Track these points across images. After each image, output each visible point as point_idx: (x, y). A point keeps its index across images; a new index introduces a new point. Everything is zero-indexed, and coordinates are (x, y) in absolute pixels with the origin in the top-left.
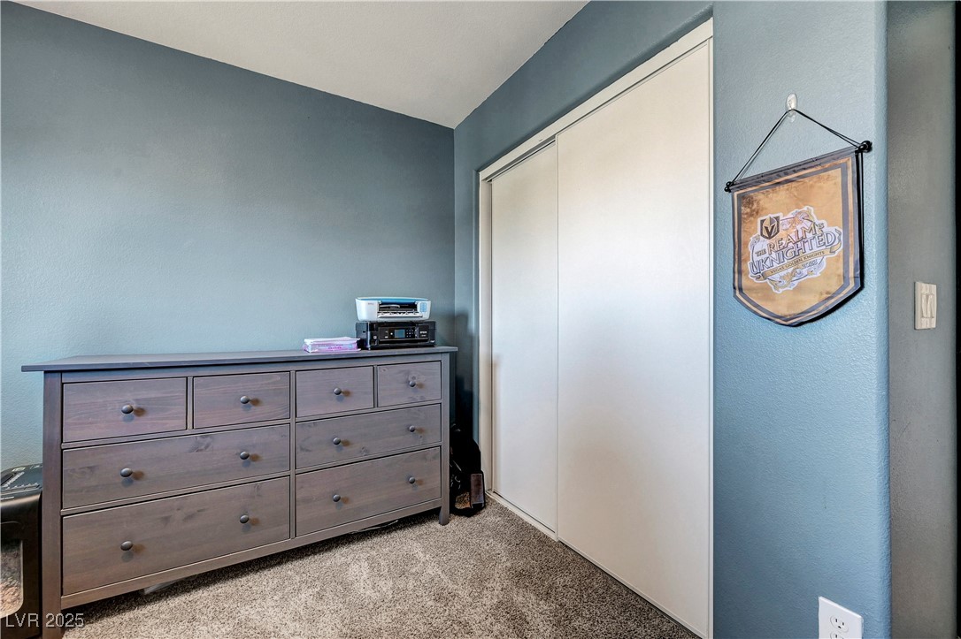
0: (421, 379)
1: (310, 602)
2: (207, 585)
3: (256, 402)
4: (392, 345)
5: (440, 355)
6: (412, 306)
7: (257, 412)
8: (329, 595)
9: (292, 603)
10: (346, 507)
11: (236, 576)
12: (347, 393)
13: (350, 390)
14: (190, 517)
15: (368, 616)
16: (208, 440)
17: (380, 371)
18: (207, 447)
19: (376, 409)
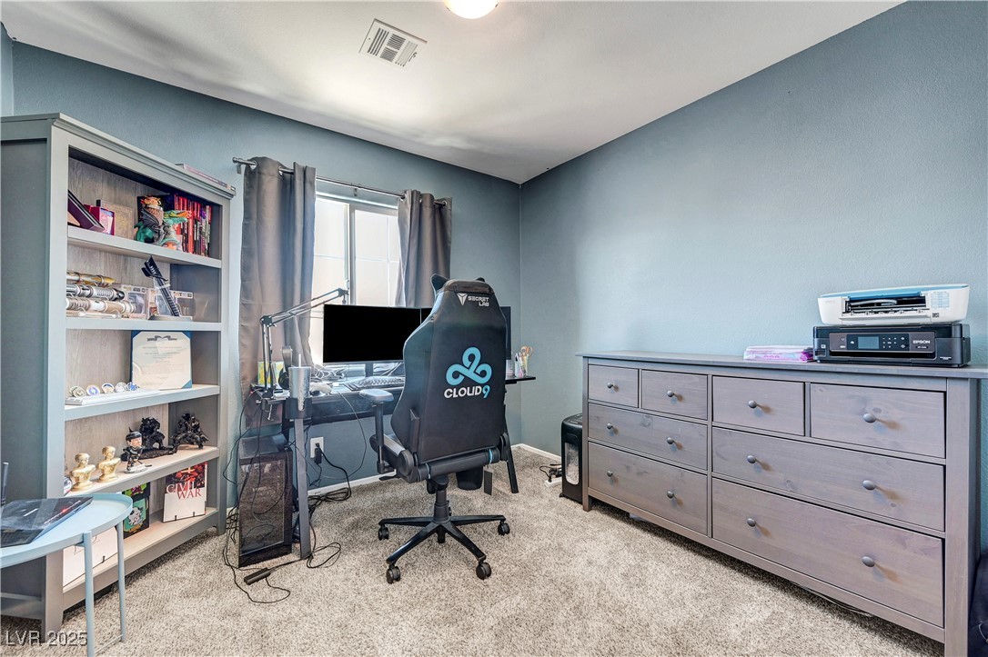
0: (895, 415)
1: (688, 594)
2: (656, 534)
3: (680, 398)
4: (851, 358)
5: (944, 382)
6: (919, 301)
7: (681, 408)
8: (704, 602)
9: (677, 584)
10: (765, 539)
11: (674, 542)
12: (767, 410)
13: (772, 407)
14: (640, 474)
15: (706, 641)
16: (650, 420)
17: (816, 392)
18: (649, 425)
19: (807, 439)
